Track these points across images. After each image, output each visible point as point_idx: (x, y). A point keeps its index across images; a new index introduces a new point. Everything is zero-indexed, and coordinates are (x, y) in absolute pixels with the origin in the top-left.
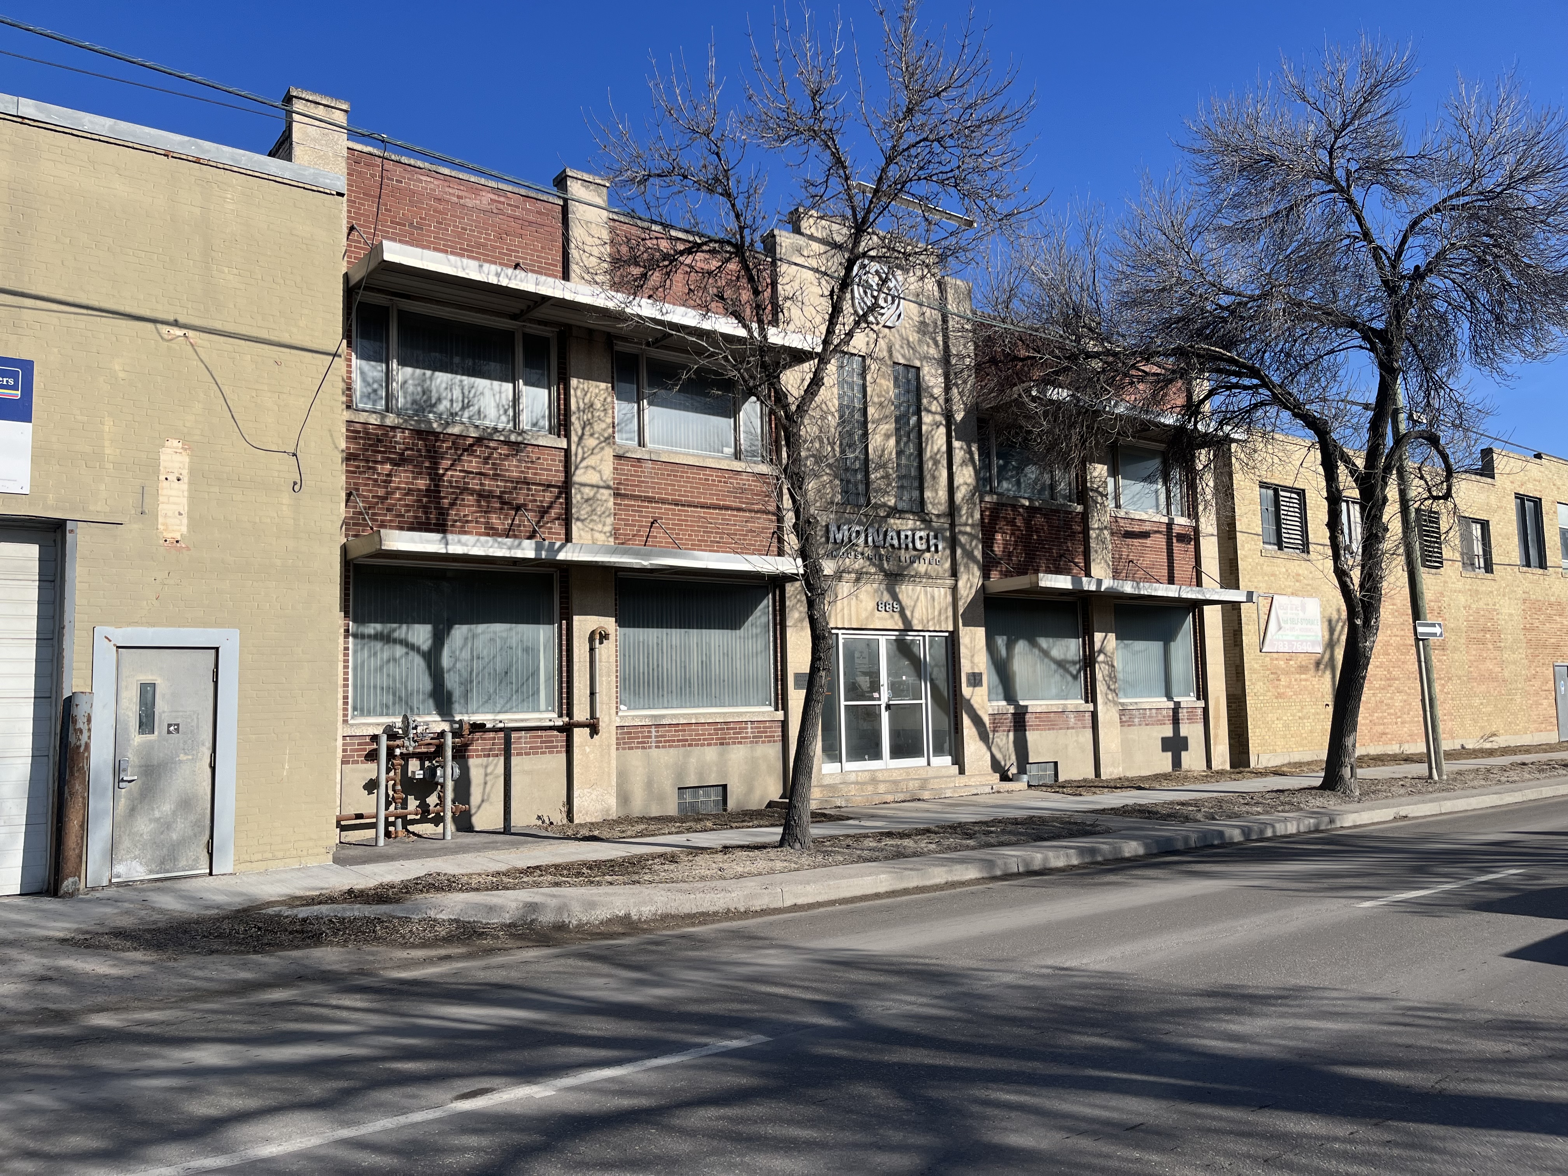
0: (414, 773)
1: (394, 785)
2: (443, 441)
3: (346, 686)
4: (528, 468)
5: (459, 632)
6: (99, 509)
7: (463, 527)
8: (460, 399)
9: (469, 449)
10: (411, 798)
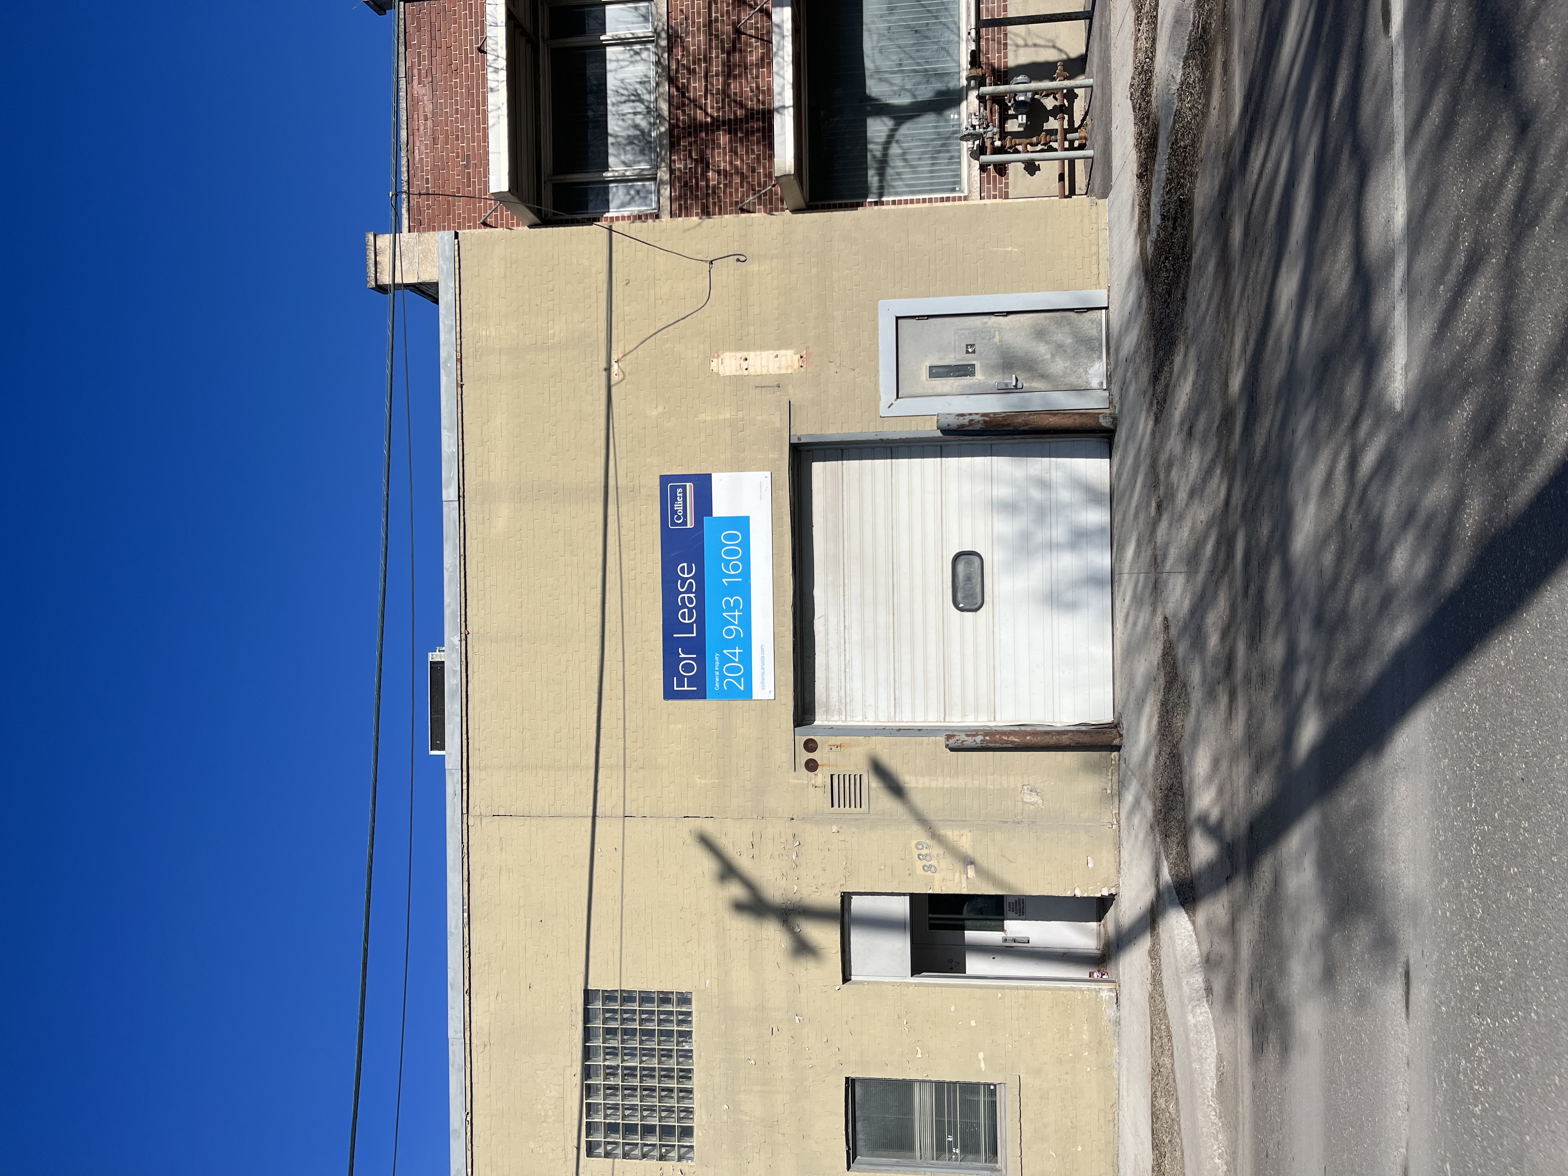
0: (1020, 125)
1: (1032, 145)
2: (678, 119)
3: (930, 200)
4: (693, 22)
5: (874, 88)
6: (778, 420)
7: (763, 92)
8: (631, 104)
9: (683, 91)
10: (1046, 126)
